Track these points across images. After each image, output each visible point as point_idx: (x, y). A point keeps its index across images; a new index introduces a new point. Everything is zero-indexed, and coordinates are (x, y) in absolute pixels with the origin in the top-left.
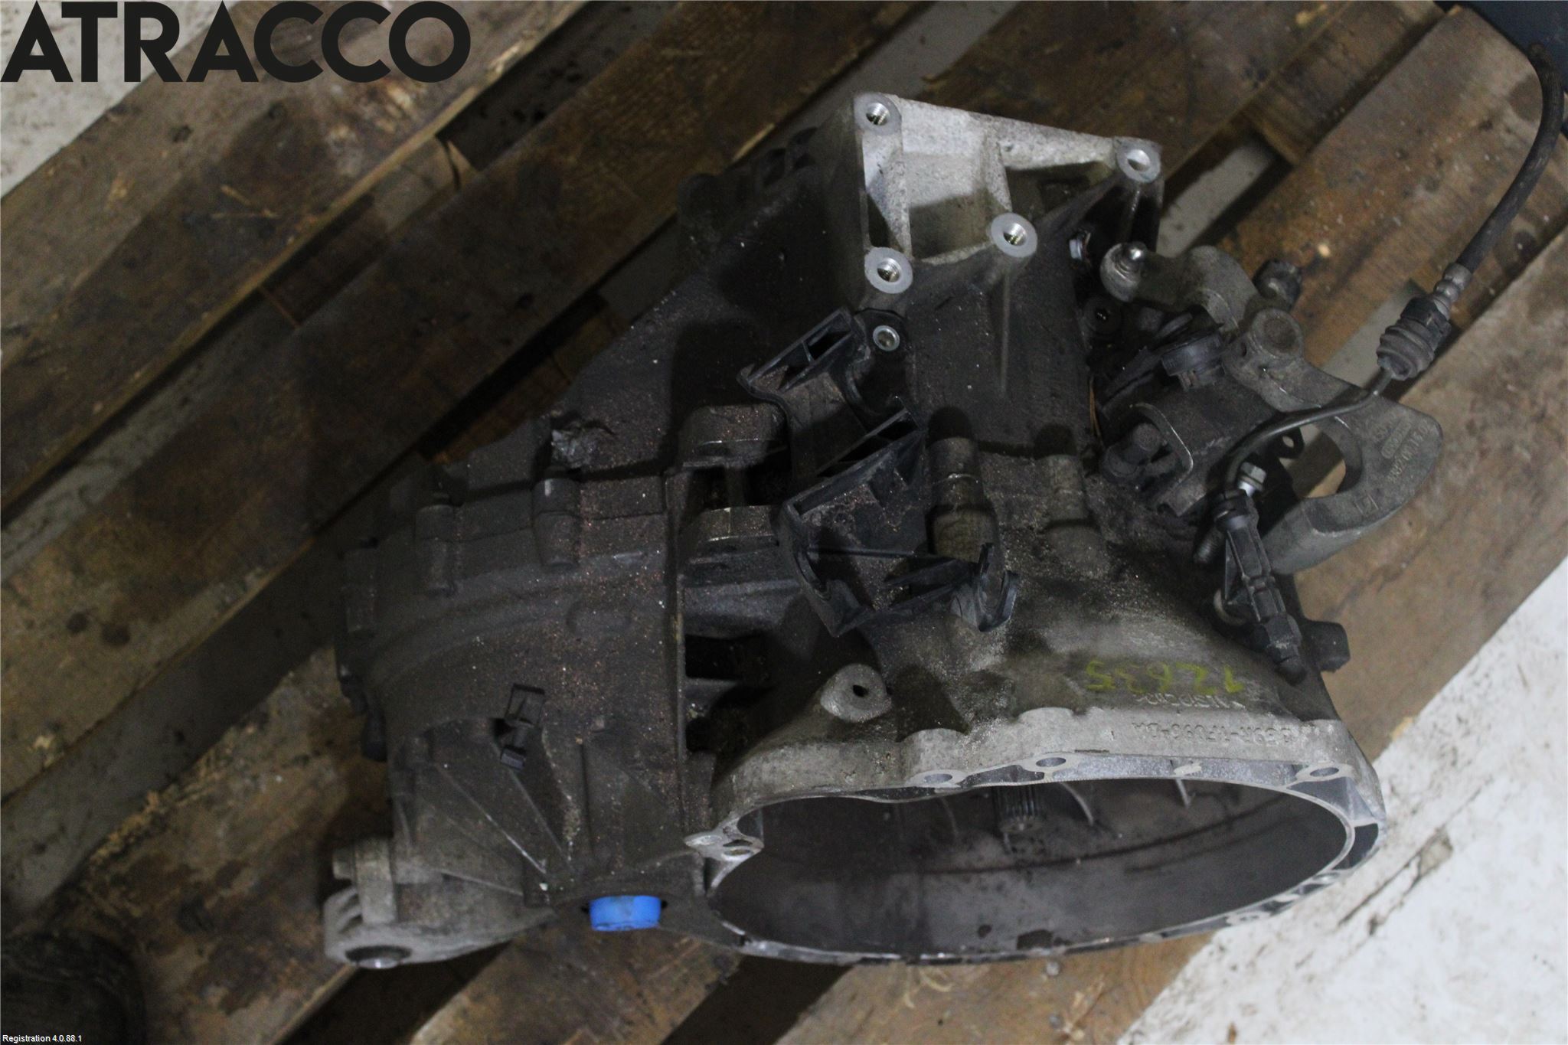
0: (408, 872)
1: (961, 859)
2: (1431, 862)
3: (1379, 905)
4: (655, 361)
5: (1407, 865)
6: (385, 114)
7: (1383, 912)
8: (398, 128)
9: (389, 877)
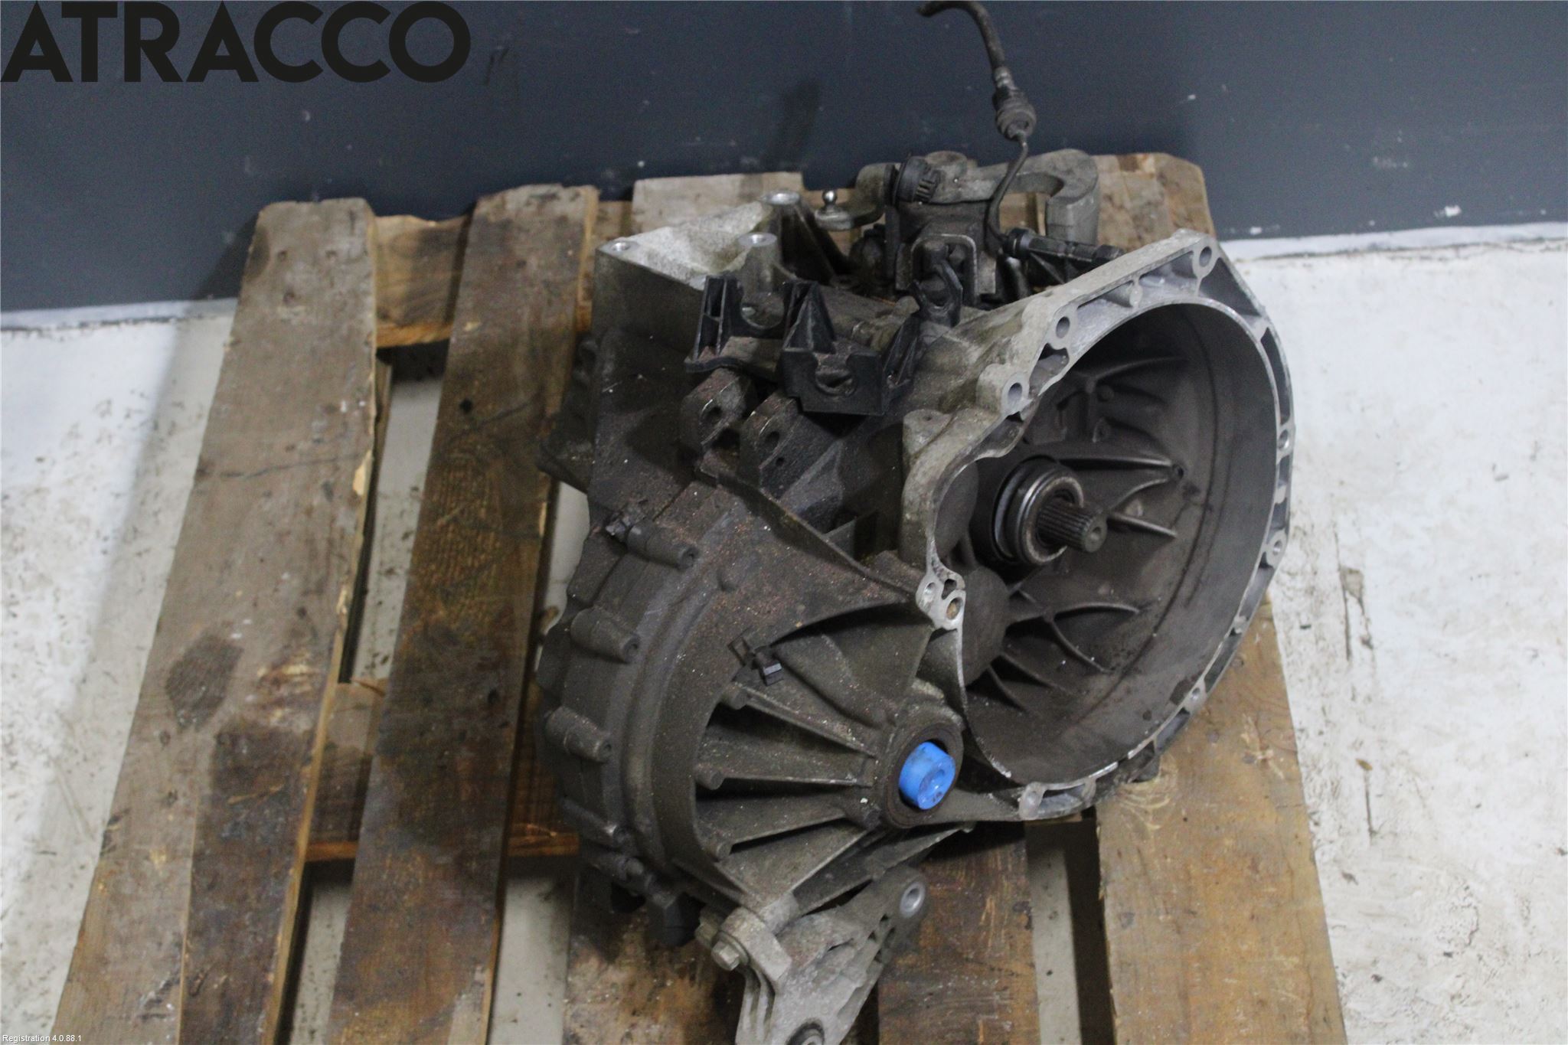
0: (772, 912)
1: (1090, 700)
2: (1357, 587)
3: (1356, 631)
4: (626, 461)
5: (1346, 600)
6: (296, 685)
7: (1363, 632)
8: (312, 685)
9: (763, 925)
